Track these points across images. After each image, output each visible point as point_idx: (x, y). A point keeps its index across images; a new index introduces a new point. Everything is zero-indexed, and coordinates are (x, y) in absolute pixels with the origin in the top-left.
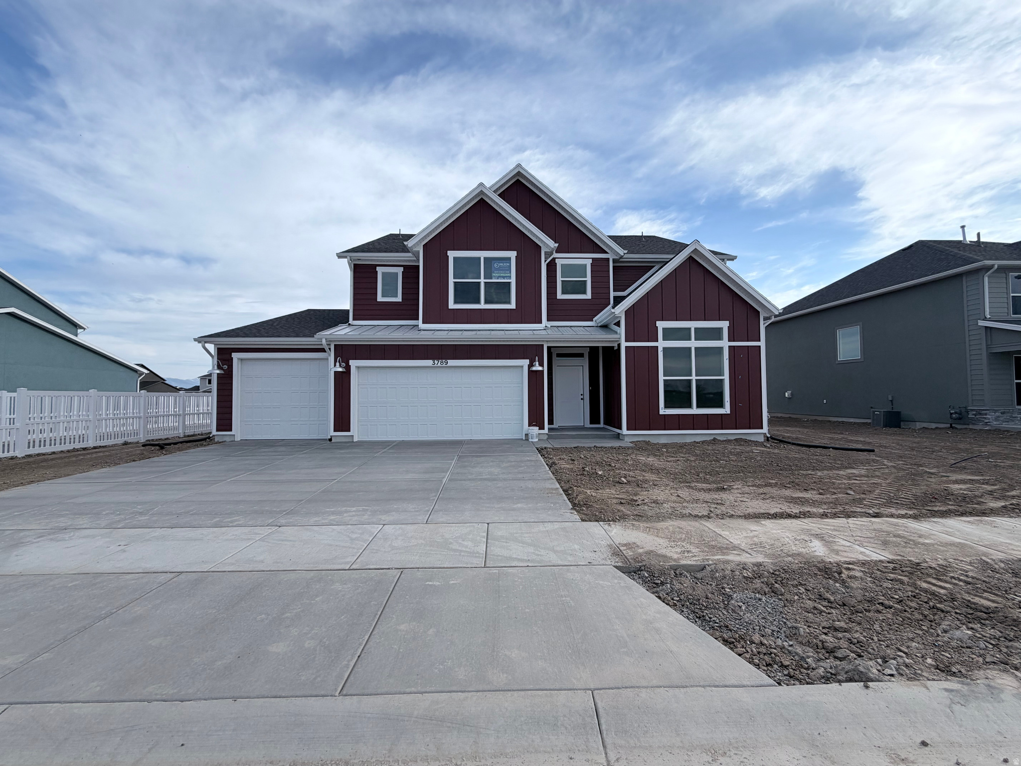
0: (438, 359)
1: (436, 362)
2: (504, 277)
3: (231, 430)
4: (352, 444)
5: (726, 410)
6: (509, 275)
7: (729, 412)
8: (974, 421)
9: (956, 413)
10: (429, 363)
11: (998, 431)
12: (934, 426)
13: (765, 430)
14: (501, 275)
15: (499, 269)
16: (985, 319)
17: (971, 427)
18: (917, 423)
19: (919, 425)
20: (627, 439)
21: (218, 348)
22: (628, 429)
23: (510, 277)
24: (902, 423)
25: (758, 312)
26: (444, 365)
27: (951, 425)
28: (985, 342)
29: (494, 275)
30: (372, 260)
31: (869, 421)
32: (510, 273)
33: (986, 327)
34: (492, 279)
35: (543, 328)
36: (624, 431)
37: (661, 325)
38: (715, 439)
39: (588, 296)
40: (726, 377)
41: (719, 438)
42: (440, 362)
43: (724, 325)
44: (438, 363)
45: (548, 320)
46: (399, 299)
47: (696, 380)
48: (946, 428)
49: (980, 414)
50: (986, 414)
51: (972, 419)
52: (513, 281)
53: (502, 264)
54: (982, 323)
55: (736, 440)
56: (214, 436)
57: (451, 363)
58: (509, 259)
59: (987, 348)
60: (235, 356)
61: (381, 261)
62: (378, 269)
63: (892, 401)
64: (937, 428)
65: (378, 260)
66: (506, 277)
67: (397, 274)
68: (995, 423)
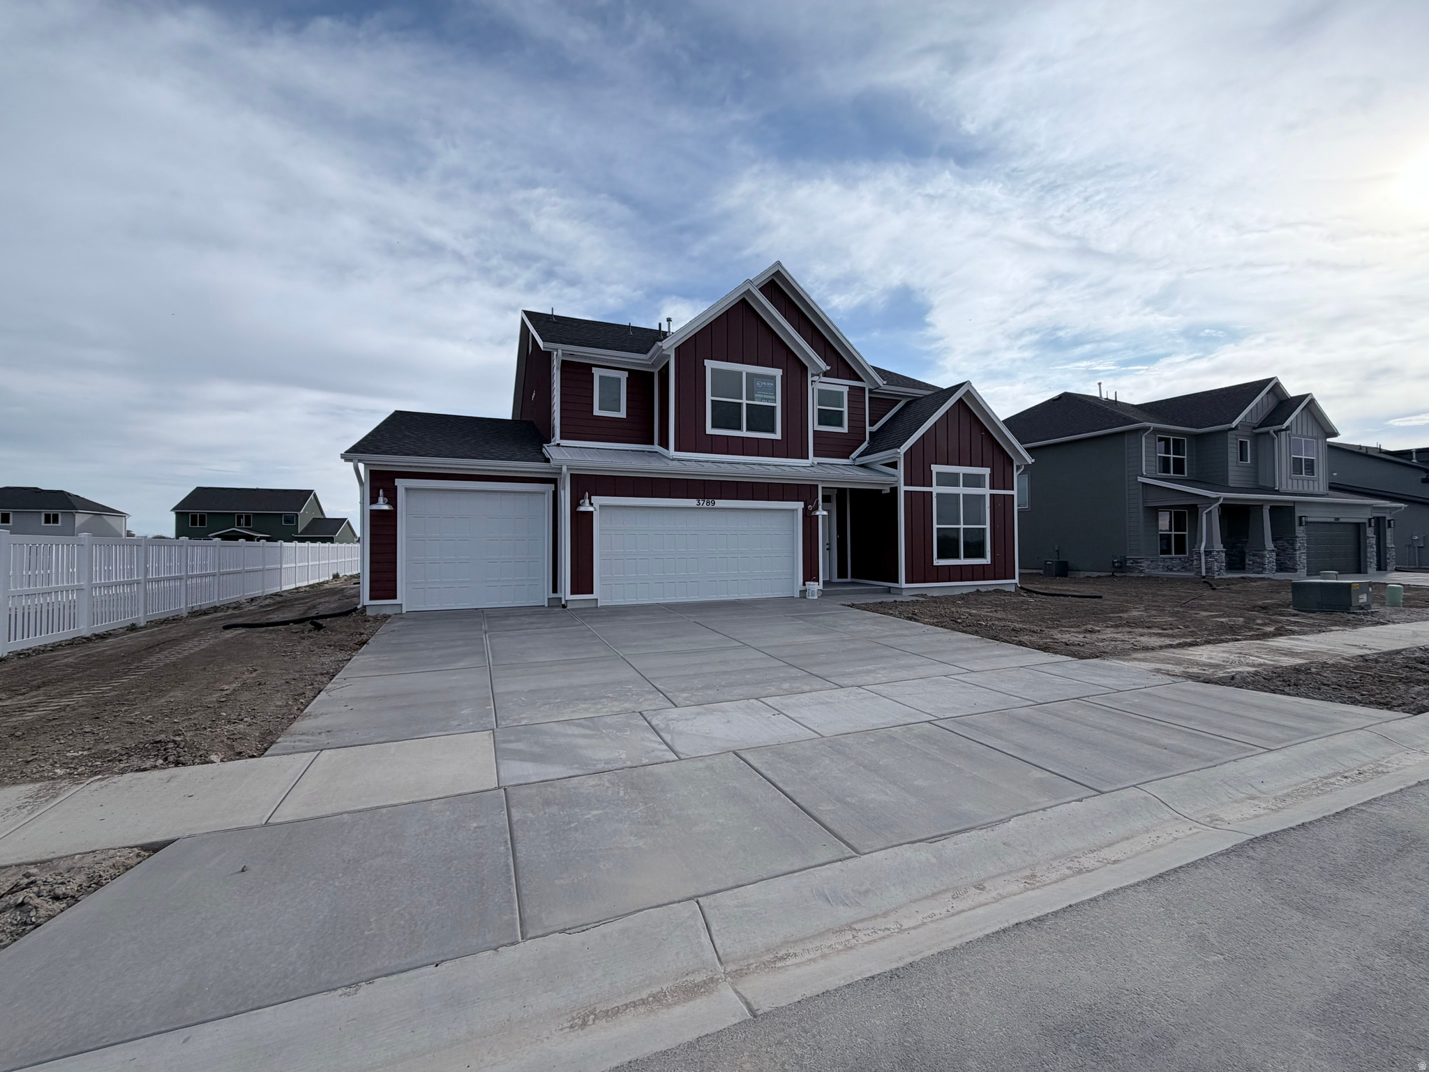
0: (704, 498)
1: (701, 502)
2: (768, 400)
3: (395, 597)
4: (596, 612)
5: (987, 560)
6: (773, 397)
7: (989, 563)
8: (1131, 569)
9: (1118, 562)
10: (692, 503)
11: (1149, 577)
12: (1096, 574)
13: (1016, 580)
14: (765, 396)
15: (764, 389)
16: (1142, 476)
17: (1128, 574)
18: (1081, 572)
19: (1082, 574)
20: (904, 593)
21: (370, 470)
22: (907, 582)
23: (775, 401)
24: (1069, 573)
25: (1012, 460)
26: (710, 506)
27: (1113, 573)
28: (1141, 496)
29: (756, 395)
30: (586, 357)
31: (1041, 572)
32: (775, 395)
33: (1143, 483)
34: (754, 400)
35: (809, 465)
36: (903, 583)
37: (936, 468)
38: (978, 591)
39: (845, 429)
40: (988, 526)
41: (983, 590)
42: (705, 502)
43: (986, 471)
44: (702, 503)
45: (815, 455)
46: (622, 414)
47: (964, 529)
48: (1107, 576)
49: (1137, 563)
50: (1141, 562)
51: (1129, 567)
52: (778, 405)
53: (765, 384)
54: (1140, 479)
55: (995, 591)
56: (364, 607)
57: (720, 503)
58: (773, 378)
59: (1143, 502)
60: (400, 484)
61: (598, 359)
62: (594, 370)
63: (1058, 551)
64: (1098, 577)
65: (594, 359)
66: (770, 399)
67: (619, 380)
68: (1147, 570)
